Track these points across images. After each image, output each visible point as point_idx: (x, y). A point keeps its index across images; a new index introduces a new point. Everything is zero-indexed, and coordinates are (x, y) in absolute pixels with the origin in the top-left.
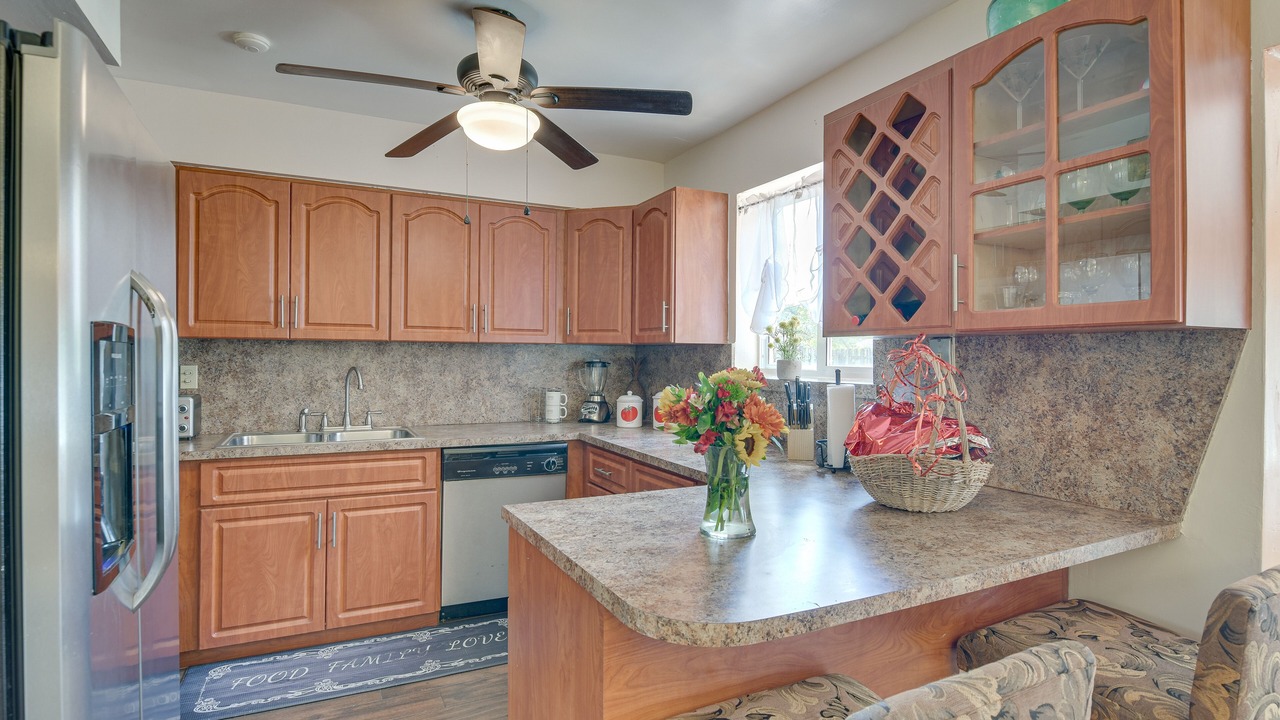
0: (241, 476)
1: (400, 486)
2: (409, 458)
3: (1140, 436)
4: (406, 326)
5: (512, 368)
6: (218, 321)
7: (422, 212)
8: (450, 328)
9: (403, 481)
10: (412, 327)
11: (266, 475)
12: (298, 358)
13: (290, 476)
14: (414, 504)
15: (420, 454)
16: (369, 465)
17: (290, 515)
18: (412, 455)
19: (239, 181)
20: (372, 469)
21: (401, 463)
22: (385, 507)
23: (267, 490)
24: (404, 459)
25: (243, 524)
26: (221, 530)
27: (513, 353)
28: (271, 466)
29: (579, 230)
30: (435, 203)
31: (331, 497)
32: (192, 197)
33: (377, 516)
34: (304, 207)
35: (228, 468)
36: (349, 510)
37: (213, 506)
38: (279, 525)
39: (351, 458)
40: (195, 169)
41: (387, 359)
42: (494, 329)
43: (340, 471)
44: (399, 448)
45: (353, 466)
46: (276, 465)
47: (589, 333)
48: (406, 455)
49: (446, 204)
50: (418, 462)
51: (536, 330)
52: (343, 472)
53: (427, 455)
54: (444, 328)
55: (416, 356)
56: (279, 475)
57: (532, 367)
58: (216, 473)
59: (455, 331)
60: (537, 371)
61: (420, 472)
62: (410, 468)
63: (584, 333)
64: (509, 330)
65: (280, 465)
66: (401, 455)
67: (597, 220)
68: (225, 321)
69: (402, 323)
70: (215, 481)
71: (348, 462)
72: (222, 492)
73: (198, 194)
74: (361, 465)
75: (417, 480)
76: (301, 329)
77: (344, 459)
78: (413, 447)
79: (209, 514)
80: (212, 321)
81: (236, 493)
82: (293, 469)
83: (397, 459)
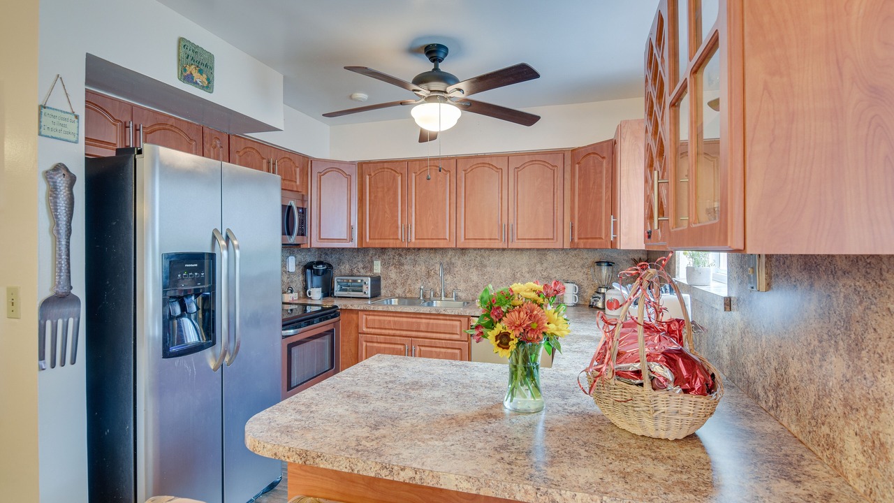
0: (374, 320)
1: (448, 336)
2: (452, 320)
3: (882, 399)
4: (465, 239)
5: (545, 265)
6: (378, 239)
7: (474, 167)
8: (491, 239)
9: (450, 333)
10: (468, 239)
11: (384, 320)
12: (423, 256)
13: (395, 323)
14: (455, 349)
15: (458, 318)
16: (432, 321)
17: (395, 344)
18: (454, 318)
19: (386, 165)
20: (433, 324)
21: (448, 322)
22: (440, 347)
23: (385, 329)
24: (450, 320)
25: (375, 345)
26: (366, 346)
27: (545, 255)
28: (387, 316)
29: (578, 163)
30: (480, 161)
31: (414, 337)
32: (368, 177)
33: (436, 352)
34: (414, 175)
35: (370, 315)
36: (422, 346)
37: (364, 334)
38: (390, 348)
39: (422, 316)
40: (369, 163)
41: (466, 258)
42: (518, 239)
43: (417, 323)
44: (446, 313)
45: (424, 321)
46: (389, 316)
47: (585, 240)
48: (451, 318)
49: (487, 160)
50: (458, 323)
51: (548, 239)
52: (419, 324)
53: (462, 319)
54: (486, 239)
55: (483, 257)
56: (390, 321)
57: (559, 264)
58: (364, 316)
59: (493, 241)
60: (563, 268)
61: (458, 329)
62: (453, 326)
63: (582, 240)
64: (528, 239)
65: (390, 316)
66: (448, 318)
67: (589, 154)
68: (381, 239)
69: (463, 237)
70: (364, 321)
71: (421, 318)
72: (367, 328)
73: (370, 175)
74: (428, 321)
75: (457, 334)
76: (413, 242)
77: (418, 316)
78: (453, 314)
79: (362, 337)
80: (375, 239)
81: (372, 328)
82: (396, 319)
83: (446, 320)
